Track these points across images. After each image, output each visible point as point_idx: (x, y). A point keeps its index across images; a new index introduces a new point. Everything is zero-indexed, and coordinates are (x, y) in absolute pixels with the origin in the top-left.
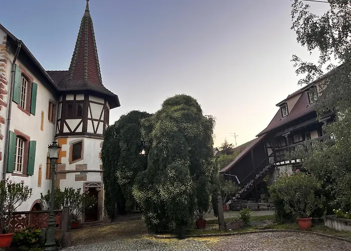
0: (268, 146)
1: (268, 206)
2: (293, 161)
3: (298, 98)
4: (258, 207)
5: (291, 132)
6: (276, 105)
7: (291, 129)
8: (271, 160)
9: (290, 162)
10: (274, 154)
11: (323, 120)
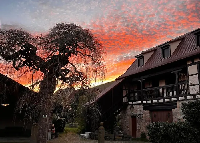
0: (123, 88)
1: (122, 137)
2: (144, 102)
3: (151, 54)
4: (115, 137)
5: (145, 78)
6: (135, 57)
7: (147, 76)
8: (125, 100)
9: (142, 102)
10: (128, 96)
11: (175, 71)
